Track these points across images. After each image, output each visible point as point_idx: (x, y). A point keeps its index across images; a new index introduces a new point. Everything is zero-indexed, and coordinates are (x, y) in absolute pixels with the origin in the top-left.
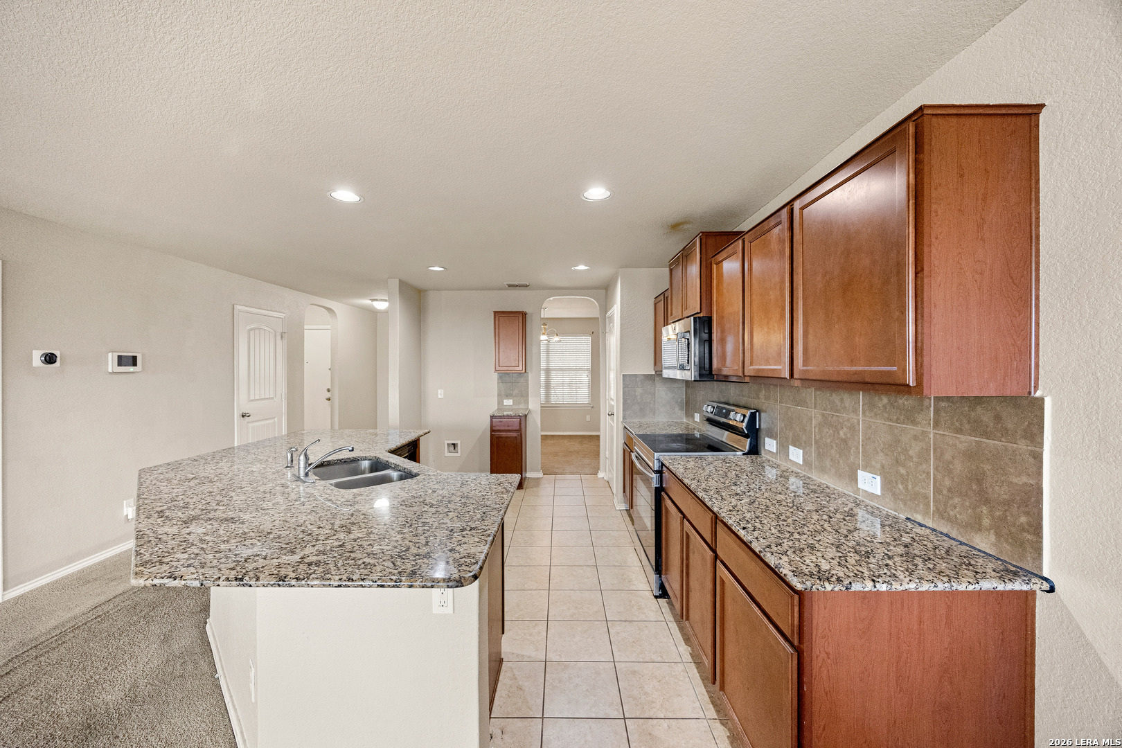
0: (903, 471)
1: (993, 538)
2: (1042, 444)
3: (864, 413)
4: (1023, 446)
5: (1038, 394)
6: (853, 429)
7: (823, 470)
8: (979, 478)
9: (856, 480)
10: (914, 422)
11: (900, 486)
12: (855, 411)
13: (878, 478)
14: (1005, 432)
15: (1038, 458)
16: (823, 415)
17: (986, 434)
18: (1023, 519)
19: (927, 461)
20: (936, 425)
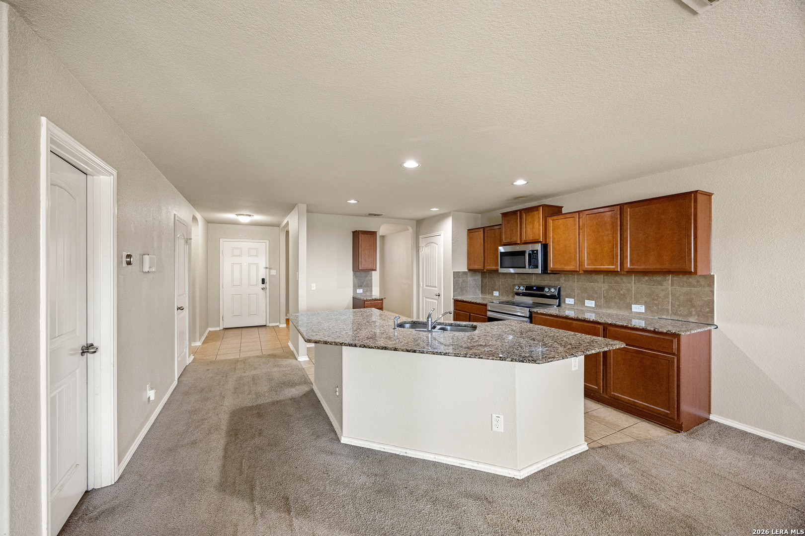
0: (656, 302)
1: (696, 317)
2: (714, 287)
3: (635, 283)
4: (707, 289)
5: (712, 274)
6: (629, 290)
7: (609, 307)
8: (691, 300)
9: (631, 309)
10: (661, 285)
11: (655, 308)
12: (630, 283)
13: (644, 306)
14: (701, 285)
15: (713, 292)
16: (609, 286)
17: (694, 287)
18: (708, 310)
19: (668, 298)
20: (672, 285)
